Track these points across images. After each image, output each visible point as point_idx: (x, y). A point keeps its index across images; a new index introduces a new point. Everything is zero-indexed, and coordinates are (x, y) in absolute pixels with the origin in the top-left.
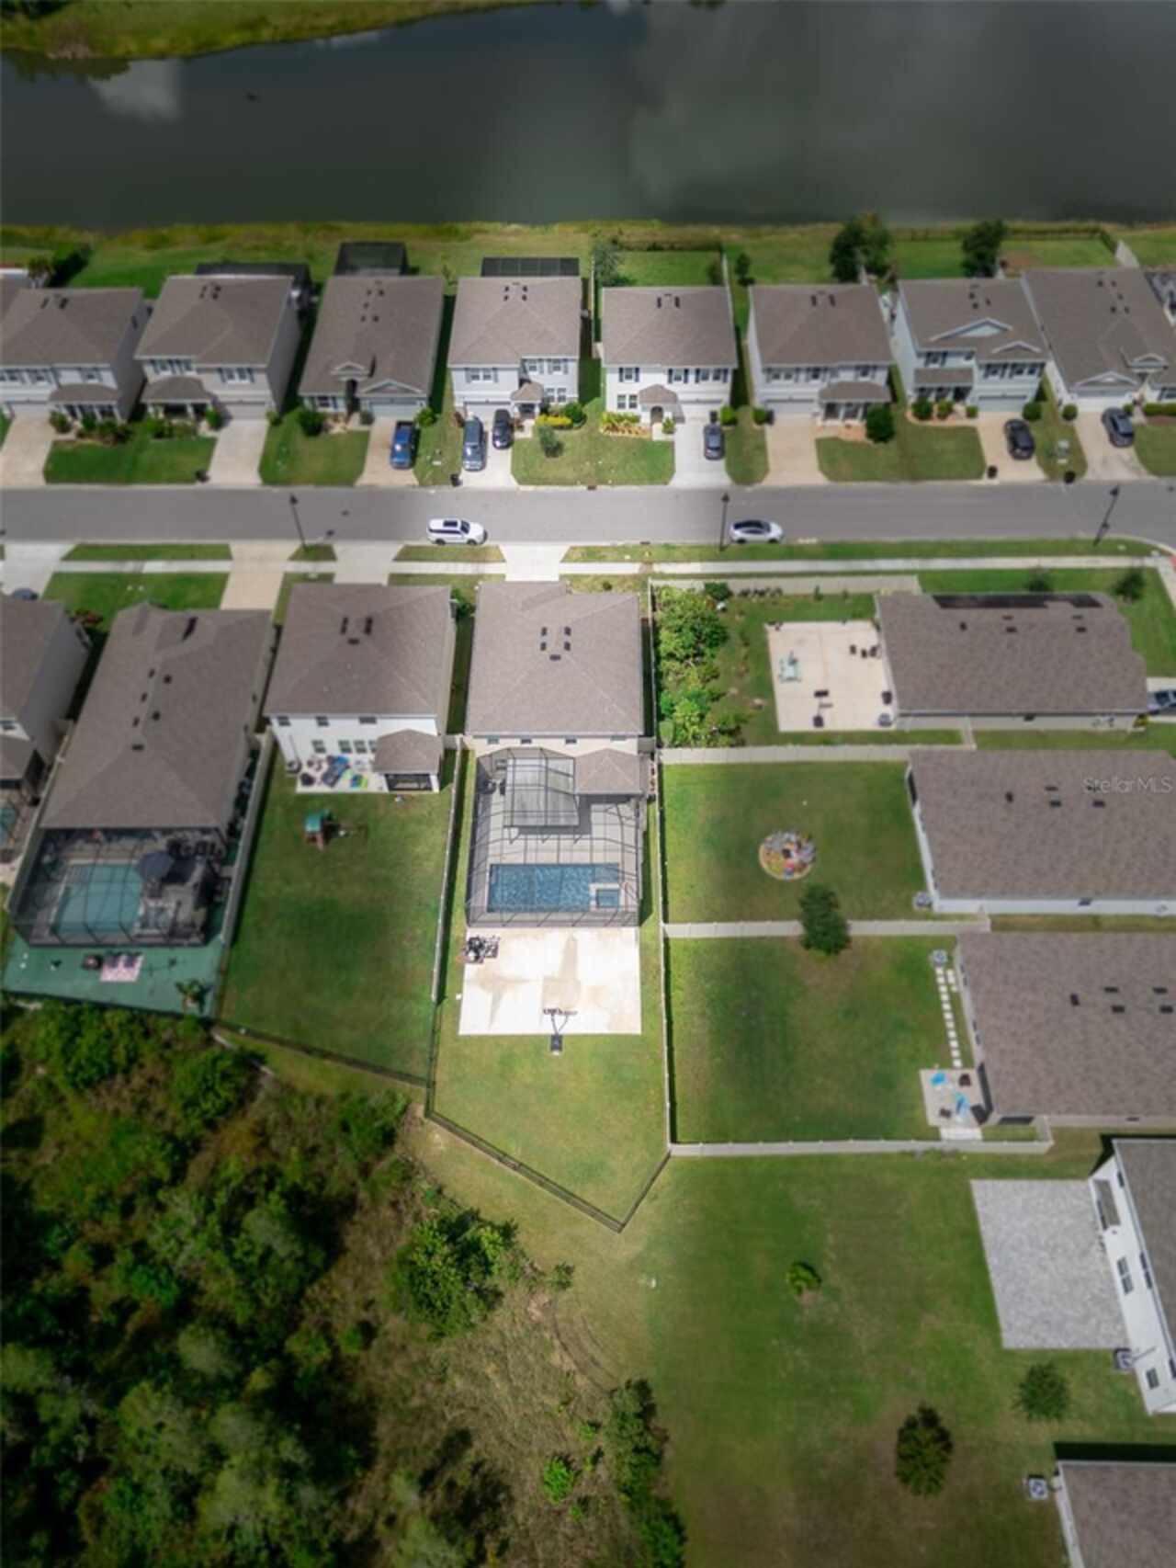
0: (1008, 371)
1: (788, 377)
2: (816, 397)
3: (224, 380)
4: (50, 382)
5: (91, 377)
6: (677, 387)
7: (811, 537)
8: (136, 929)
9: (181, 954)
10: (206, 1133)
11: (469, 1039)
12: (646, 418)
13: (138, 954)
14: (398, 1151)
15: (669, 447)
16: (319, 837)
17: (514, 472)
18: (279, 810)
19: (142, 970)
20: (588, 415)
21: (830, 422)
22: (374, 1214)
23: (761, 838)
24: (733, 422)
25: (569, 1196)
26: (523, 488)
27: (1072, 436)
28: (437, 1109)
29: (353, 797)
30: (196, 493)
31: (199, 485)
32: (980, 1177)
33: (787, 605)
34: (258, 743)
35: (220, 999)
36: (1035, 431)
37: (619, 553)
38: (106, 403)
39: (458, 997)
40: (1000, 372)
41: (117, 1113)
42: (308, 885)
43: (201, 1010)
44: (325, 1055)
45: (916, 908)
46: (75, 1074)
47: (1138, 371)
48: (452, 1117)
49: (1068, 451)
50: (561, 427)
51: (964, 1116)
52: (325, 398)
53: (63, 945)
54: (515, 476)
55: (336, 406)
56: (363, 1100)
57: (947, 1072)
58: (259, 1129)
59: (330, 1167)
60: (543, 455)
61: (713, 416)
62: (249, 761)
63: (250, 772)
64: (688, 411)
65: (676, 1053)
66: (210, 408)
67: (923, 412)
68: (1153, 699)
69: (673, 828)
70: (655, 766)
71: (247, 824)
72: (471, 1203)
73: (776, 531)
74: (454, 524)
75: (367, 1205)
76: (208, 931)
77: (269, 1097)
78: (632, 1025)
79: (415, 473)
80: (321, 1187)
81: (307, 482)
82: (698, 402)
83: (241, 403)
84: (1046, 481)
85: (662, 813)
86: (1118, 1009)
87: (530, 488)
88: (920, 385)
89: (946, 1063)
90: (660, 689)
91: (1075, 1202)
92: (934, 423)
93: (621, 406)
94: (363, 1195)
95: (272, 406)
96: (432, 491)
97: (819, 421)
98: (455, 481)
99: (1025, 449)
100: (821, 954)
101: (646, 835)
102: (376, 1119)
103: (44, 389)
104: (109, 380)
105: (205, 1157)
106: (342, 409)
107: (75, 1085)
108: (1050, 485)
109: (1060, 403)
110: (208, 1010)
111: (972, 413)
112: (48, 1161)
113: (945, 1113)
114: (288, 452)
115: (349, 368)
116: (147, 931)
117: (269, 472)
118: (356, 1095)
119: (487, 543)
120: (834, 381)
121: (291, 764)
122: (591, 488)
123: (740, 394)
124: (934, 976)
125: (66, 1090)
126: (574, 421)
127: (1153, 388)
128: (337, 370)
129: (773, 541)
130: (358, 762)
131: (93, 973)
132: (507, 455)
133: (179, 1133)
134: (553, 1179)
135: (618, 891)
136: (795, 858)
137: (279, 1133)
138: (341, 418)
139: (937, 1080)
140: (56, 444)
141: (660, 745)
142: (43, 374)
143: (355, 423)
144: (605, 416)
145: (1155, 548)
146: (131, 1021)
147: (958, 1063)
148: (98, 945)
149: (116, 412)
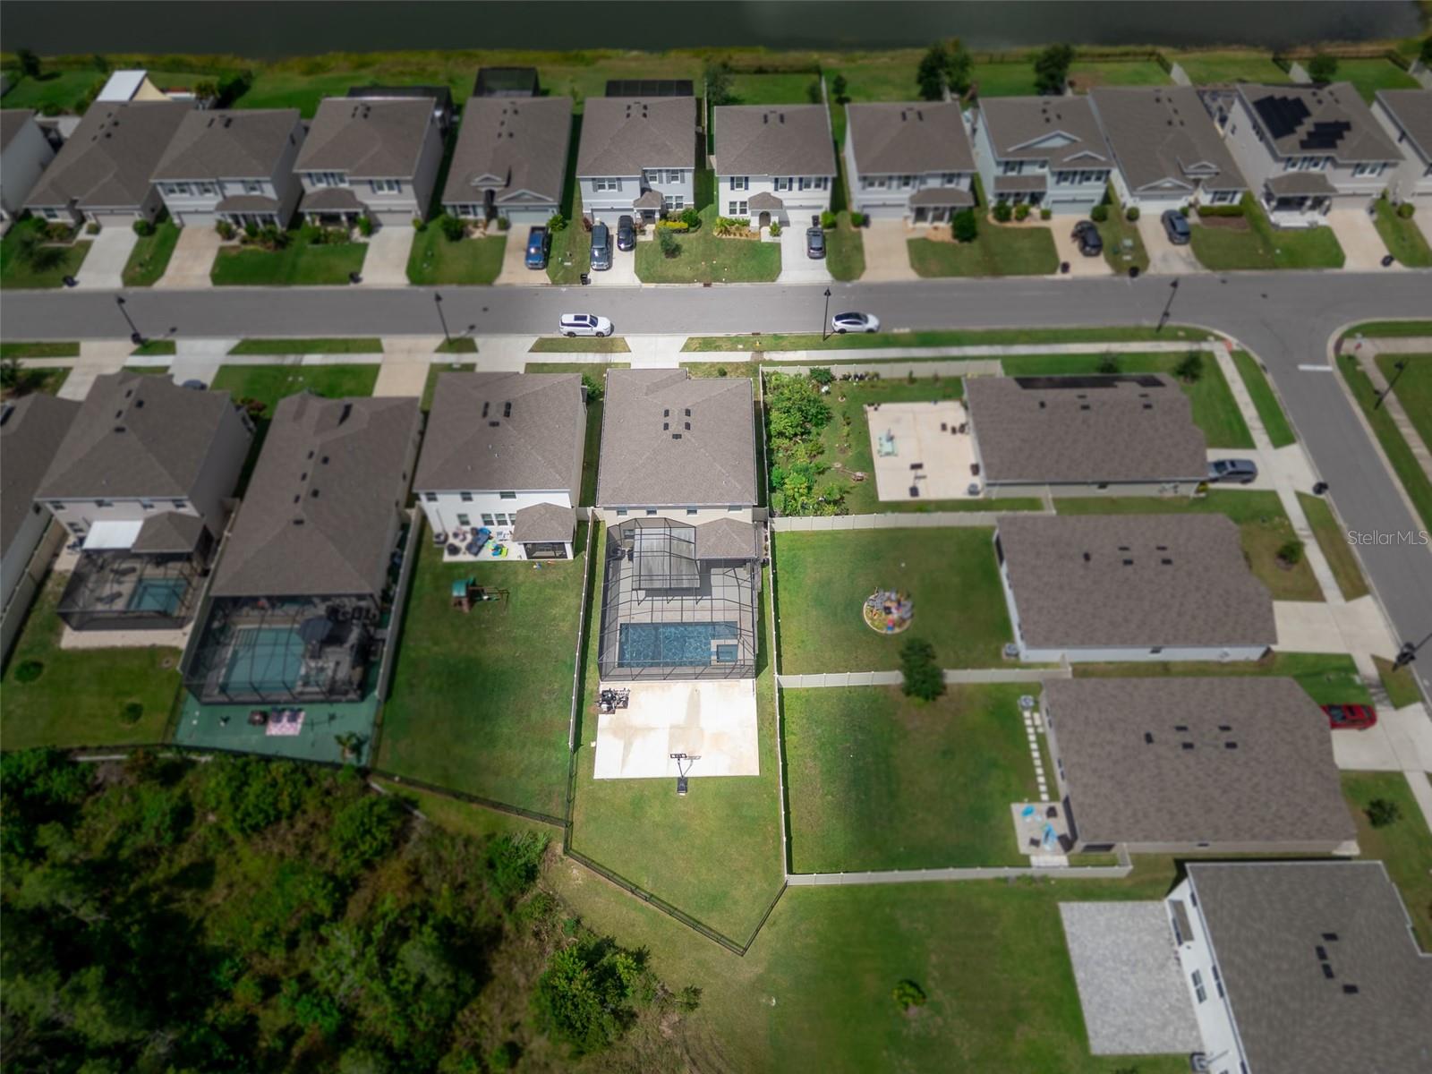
0: (1078, 178)
1: (882, 184)
2: (906, 203)
3: (374, 192)
4: (216, 194)
5: (253, 189)
6: (782, 194)
12: (754, 221)
15: (777, 247)
20: (703, 219)
21: (920, 225)
24: (832, 226)
38: (267, 212)
40: (1070, 178)
47: (1192, 176)
50: (679, 231)
52: (466, 207)
55: (475, 214)
61: (815, 217)
64: (793, 216)
66: (362, 216)
67: (1002, 213)
83: (389, 211)
88: (1000, 192)
92: (1012, 224)
93: (733, 212)
95: (418, 214)
97: (911, 224)
103: (210, 201)
104: (269, 192)
106: (482, 216)
109: (1125, 205)
111: (1046, 215)
115: (487, 179)
120: (923, 188)
126: (690, 226)
127: (1207, 192)
128: (476, 181)
132: (630, 257)
138: (480, 225)
142: (211, 187)
143: (493, 229)
144: (717, 218)
149: (276, 221)
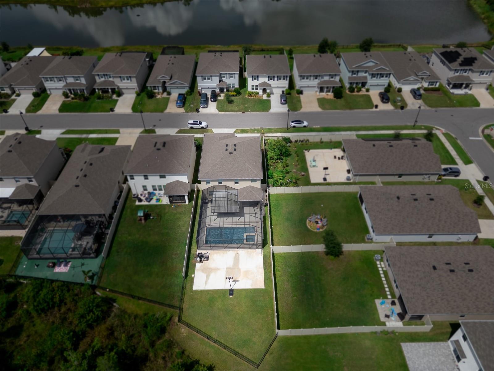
0: (379, 76)
1: (307, 78)
2: (316, 85)
3: (121, 81)
4: (64, 81)
5: (77, 80)
6: (271, 82)
7: (317, 126)
8: (70, 252)
9: (86, 261)
10: (88, 329)
11: (196, 291)
12: (261, 92)
13: (70, 262)
14: (167, 336)
15: (269, 101)
16: (143, 218)
17: (218, 108)
18: (129, 210)
19: (71, 267)
20: (242, 92)
21: (322, 94)
22: (155, 362)
23: (307, 218)
24: (289, 94)
25: (236, 353)
26: (220, 113)
27: (401, 96)
28: (183, 319)
29: (156, 206)
30: (110, 115)
31: (111, 113)
32: (405, 341)
33: (311, 145)
34: (123, 188)
35: (100, 278)
36: (389, 95)
37: (253, 131)
38: (82, 88)
39: (193, 276)
40: (376, 76)
41: (53, 323)
42: (137, 236)
43: (92, 282)
44: (139, 298)
45: (366, 240)
46: (38, 306)
47: (421, 77)
48: (189, 322)
49: (400, 101)
50: (233, 96)
51: (394, 317)
52: (155, 87)
53: (41, 258)
54: (218, 110)
55: (159, 90)
56: (154, 315)
57: (386, 300)
58: (109, 328)
59: (138, 343)
60: (227, 104)
61: (283, 92)
62: (119, 194)
63: (119, 198)
64: (275, 91)
65: (278, 295)
66: (117, 90)
67: (352, 90)
68: (443, 171)
69: (274, 215)
70: (267, 195)
71: (116, 215)
72: (196, 357)
73: (305, 123)
74: (197, 122)
75: (152, 359)
76: (98, 252)
77: (115, 315)
78: (260, 284)
79: (184, 109)
80: (134, 351)
81: (148, 112)
82: (278, 87)
83: (127, 89)
84: (394, 109)
85: (270, 210)
86: (452, 271)
87: (223, 113)
88: (350, 81)
89: (385, 297)
90: (268, 170)
91: (444, 351)
92: (355, 93)
93: (253, 89)
94: (151, 355)
95: (137, 89)
96: (190, 114)
97: (318, 93)
98: (198, 111)
99: (386, 99)
100: (332, 257)
101: (264, 217)
102: (158, 323)
103: (61, 84)
104: (83, 81)
105: (87, 340)
106: (161, 91)
107: (37, 311)
108: (396, 110)
109: (396, 87)
110: (95, 282)
111: (368, 90)
112: (22, 343)
113: (387, 316)
114: (142, 103)
115: (163, 77)
116: (74, 253)
117: (135, 108)
118: (151, 314)
119: (208, 128)
120: (322, 80)
121: (134, 195)
122: (243, 113)
123: (291, 85)
124: (376, 265)
125: (34, 314)
126: (237, 94)
127: (426, 82)
128: (159, 78)
129: (305, 127)
130: (159, 194)
131: (51, 269)
132: (215, 104)
133: (77, 329)
134: (229, 346)
135: (255, 236)
136: (320, 224)
137: (118, 329)
138: (160, 94)
139: (382, 303)
140: (64, 101)
141: (269, 186)
142: (61, 79)
143: (165, 95)
144: (247, 92)
145: (434, 128)
146: (62, 286)
147: (389, 297)
148: (54, 258)
149: (85, 91)
